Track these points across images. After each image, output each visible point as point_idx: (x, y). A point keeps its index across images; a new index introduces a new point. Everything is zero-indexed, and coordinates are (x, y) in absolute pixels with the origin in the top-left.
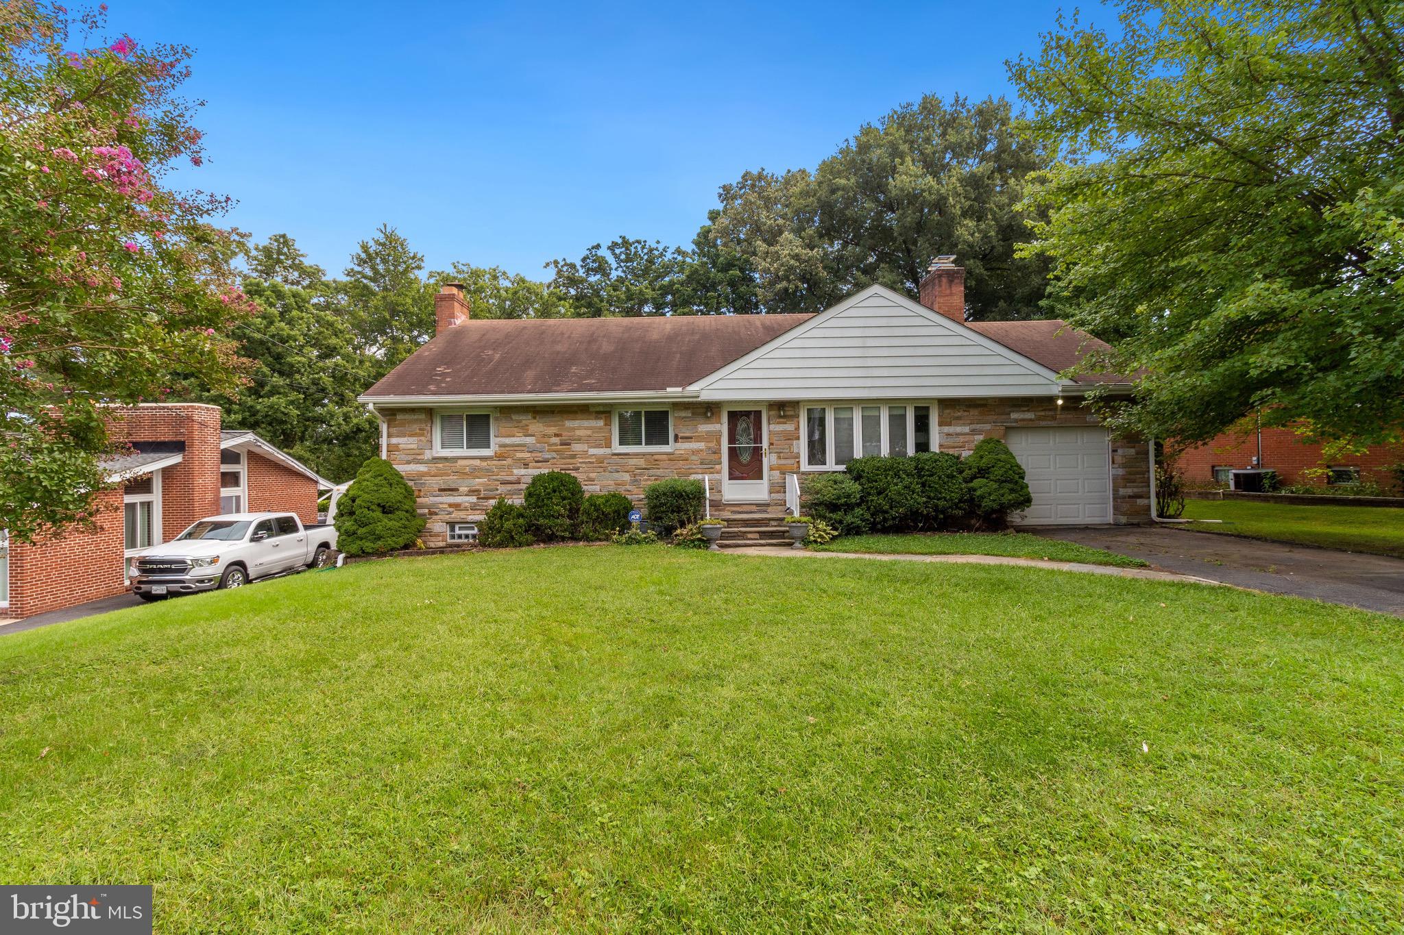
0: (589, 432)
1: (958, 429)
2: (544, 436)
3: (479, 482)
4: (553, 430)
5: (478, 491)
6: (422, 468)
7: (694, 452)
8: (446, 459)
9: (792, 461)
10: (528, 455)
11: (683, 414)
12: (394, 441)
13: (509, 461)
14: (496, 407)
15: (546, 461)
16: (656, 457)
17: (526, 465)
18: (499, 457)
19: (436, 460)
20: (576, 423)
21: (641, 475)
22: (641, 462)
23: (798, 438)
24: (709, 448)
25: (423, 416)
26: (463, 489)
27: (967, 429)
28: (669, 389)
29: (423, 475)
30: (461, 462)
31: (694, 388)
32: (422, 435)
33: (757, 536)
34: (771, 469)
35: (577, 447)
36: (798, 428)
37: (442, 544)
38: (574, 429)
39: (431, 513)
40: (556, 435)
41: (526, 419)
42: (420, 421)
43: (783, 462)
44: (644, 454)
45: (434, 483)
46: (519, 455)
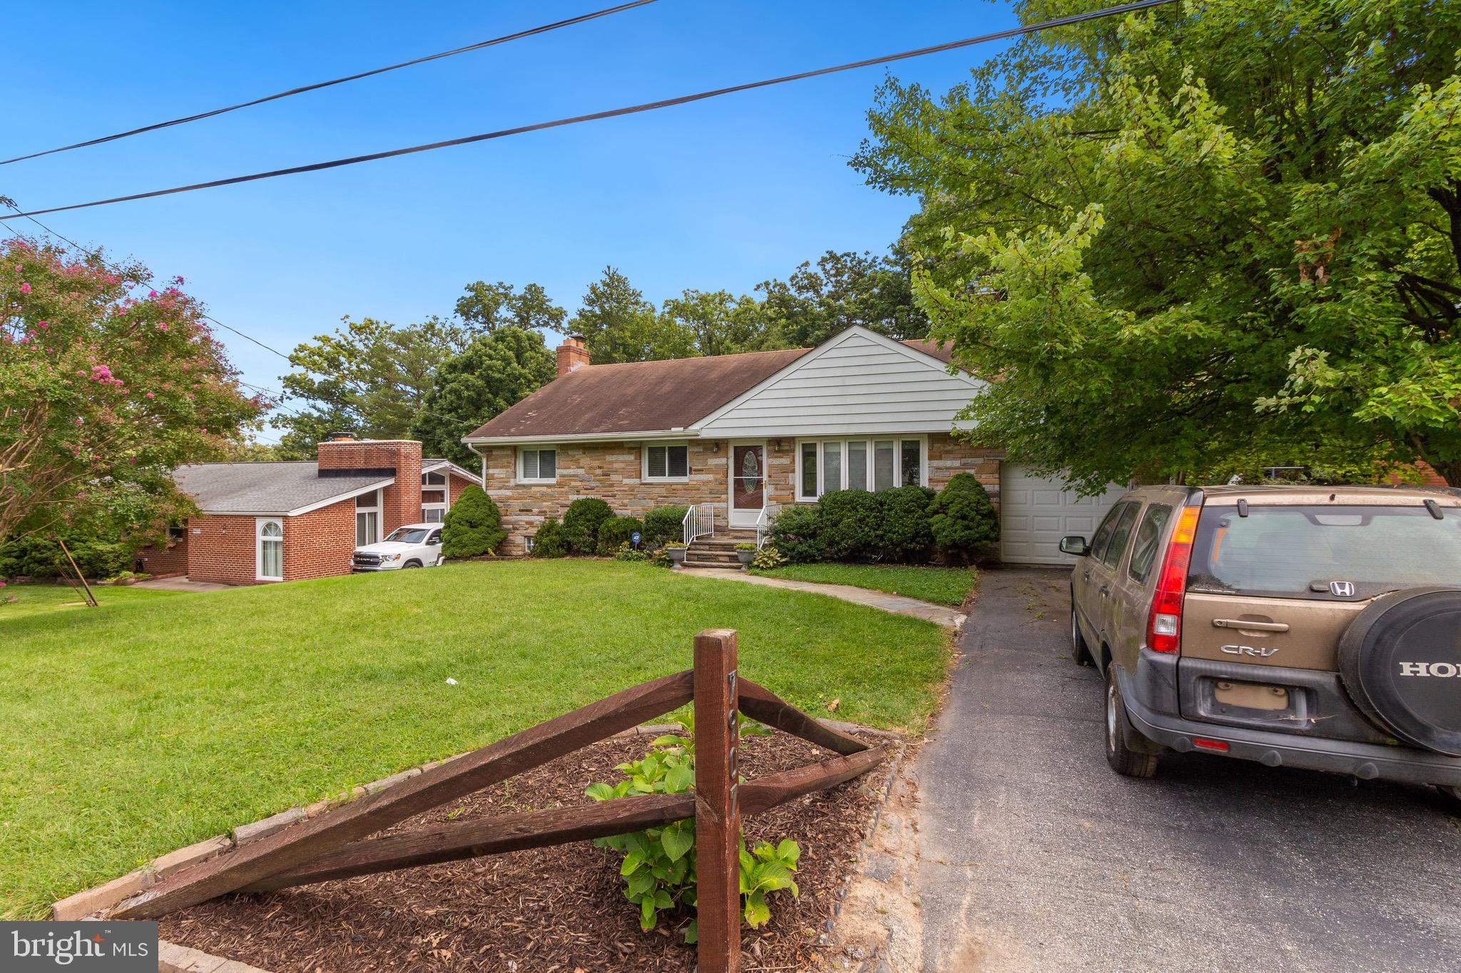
0: (623, 465)
1: (949, 463)
2: (591, 468)
3: (546, 505)
4: (596, 463)
5: (545, 512)
6: (508, 493)
7: (705, 483)
8: (524, 486)
9: (788, 492)
10: (579, 483)
11: (696, 449)
12: (491, 471)
13: (566, 488)
14: (561, 445)
15: (592, 489)
16: (674, 487)
17: (578, 492)
18: (560, 485)
19: (518, 486)
20: (614, 458)
21: (662, 502)
22: (663, 491)
23: (793, 471)
24: (716, 480)
25: (509, 452)
26: (535, 510)
27: (957, 463)
28: (673, 429)
29: (509, 498)
30: (534, 489)
31: (696, 427)
32: (509, 467)
33: (727, 559)
34: (770, 499)
35: (614, 478)
36: (793, 462)
37: (521, 553)
38: (612, 462)
39: (515, 529)
40: (600, 468)
41: (578, 454)
42: (507, 456)
43: (779, 493)
44: (664, 484)
45: (517, 505)
46: (573, 484)
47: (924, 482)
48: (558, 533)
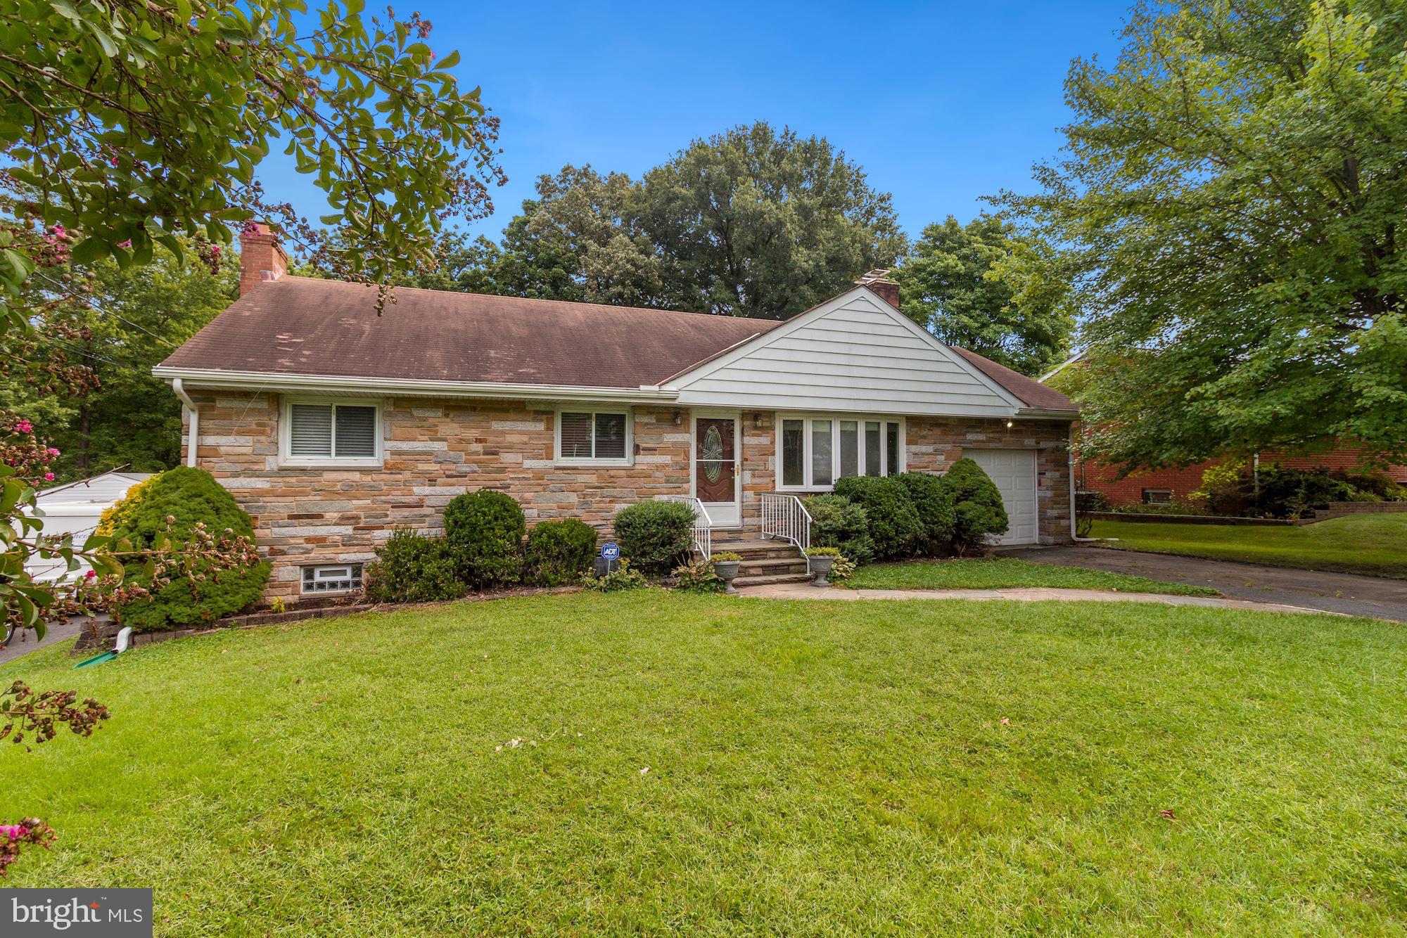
0: (525, 438)
1: (924, 449)
2: (461, 441)
3: (355, 506)
4: (472, 433)
5: (357, 518)
6: (261, 484)
7: (659, 467)
8: (303, 470)
9: (768, 480)
10: (437, 467)
11: (646, 419)
12: (210, 440)
13: (407, 475)
14: (387, 398)
15: (463, 475)
16: (612, 473)
17: (432, 482)
18: (390, 468)
19: (284, 471)
20: (507, 425)
21: (592, 495)
22: (592, 479)
23: (773, 454)
24: (677, 463)
25: (265, 405)
26: (331, 515)
27: (930, 449)
28: (642, 387)
29: (261, 493)
30: (328, 476)
31: (671, 387)
32: (263, 433)
34: (744, 489)
35: (508, 458)
36: (773, 442)
37: (292, 599)
38: (503, 433)
39: (274, 552)
40: (478, 441)
41: (434, 416)
42: (260, 411)
43: (757, 480)
44: (597, 469)
45: (282, 506)
46: (422, 467)
47: (903, 469)
48: (445, 555)
